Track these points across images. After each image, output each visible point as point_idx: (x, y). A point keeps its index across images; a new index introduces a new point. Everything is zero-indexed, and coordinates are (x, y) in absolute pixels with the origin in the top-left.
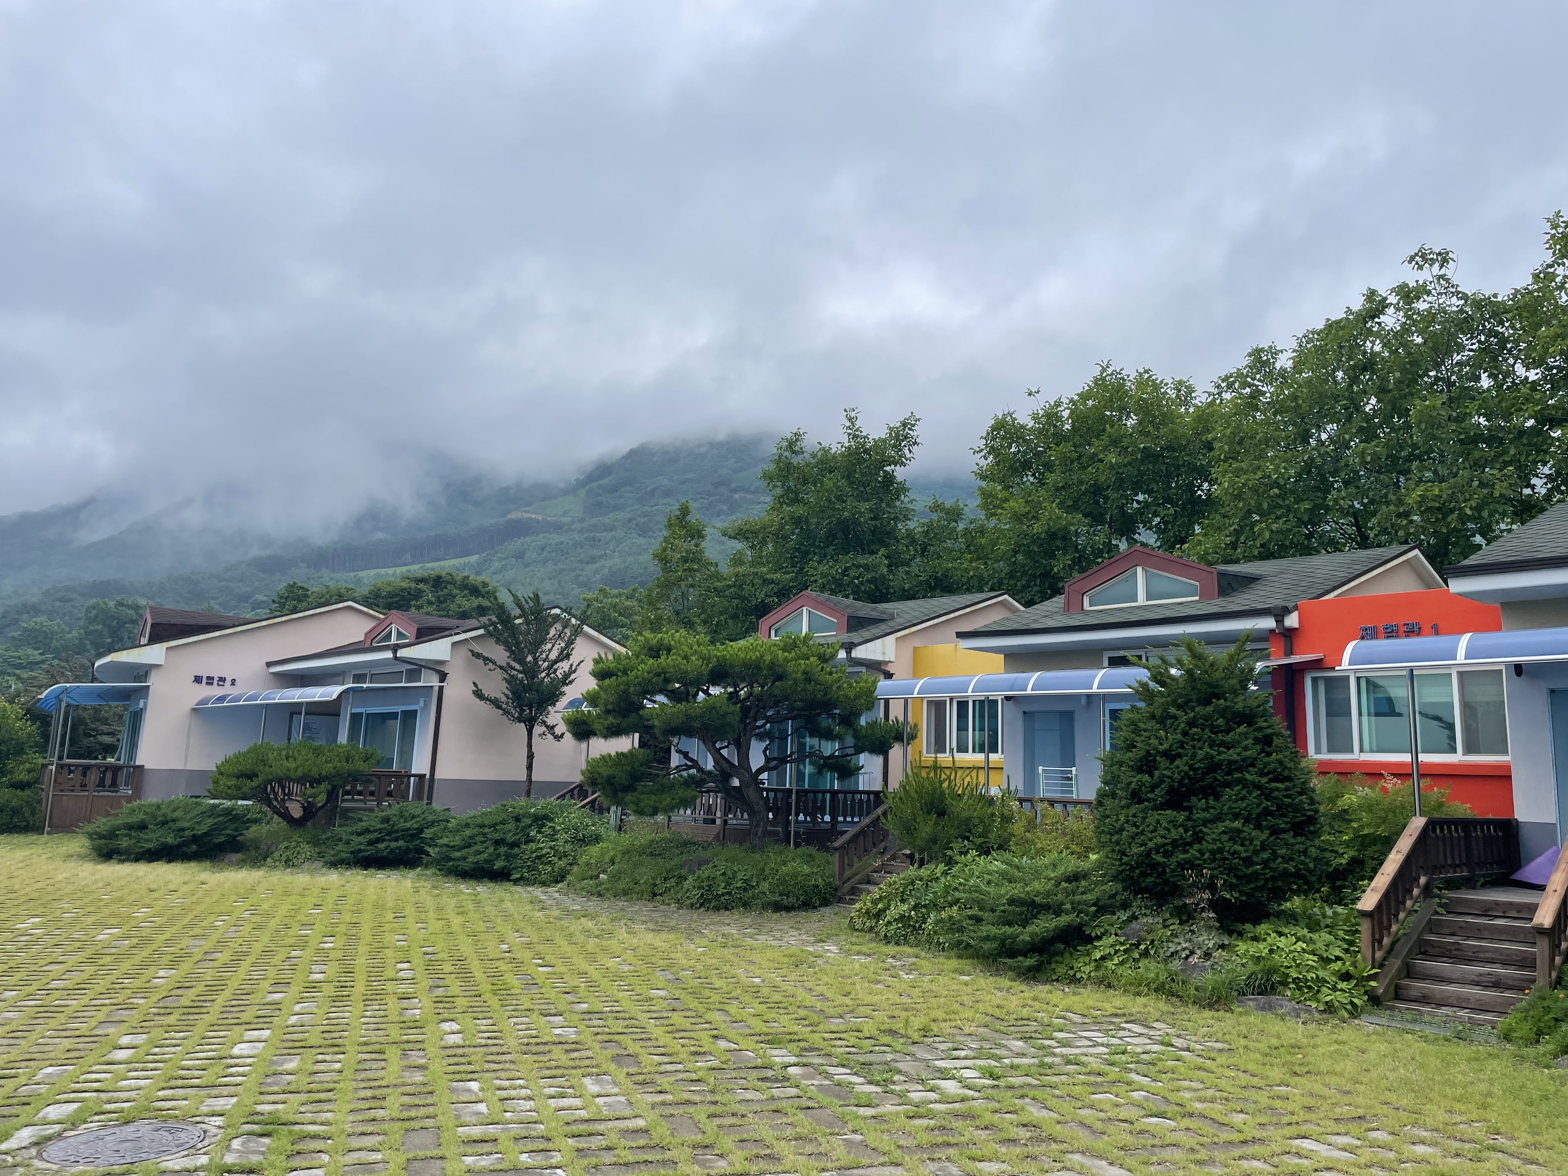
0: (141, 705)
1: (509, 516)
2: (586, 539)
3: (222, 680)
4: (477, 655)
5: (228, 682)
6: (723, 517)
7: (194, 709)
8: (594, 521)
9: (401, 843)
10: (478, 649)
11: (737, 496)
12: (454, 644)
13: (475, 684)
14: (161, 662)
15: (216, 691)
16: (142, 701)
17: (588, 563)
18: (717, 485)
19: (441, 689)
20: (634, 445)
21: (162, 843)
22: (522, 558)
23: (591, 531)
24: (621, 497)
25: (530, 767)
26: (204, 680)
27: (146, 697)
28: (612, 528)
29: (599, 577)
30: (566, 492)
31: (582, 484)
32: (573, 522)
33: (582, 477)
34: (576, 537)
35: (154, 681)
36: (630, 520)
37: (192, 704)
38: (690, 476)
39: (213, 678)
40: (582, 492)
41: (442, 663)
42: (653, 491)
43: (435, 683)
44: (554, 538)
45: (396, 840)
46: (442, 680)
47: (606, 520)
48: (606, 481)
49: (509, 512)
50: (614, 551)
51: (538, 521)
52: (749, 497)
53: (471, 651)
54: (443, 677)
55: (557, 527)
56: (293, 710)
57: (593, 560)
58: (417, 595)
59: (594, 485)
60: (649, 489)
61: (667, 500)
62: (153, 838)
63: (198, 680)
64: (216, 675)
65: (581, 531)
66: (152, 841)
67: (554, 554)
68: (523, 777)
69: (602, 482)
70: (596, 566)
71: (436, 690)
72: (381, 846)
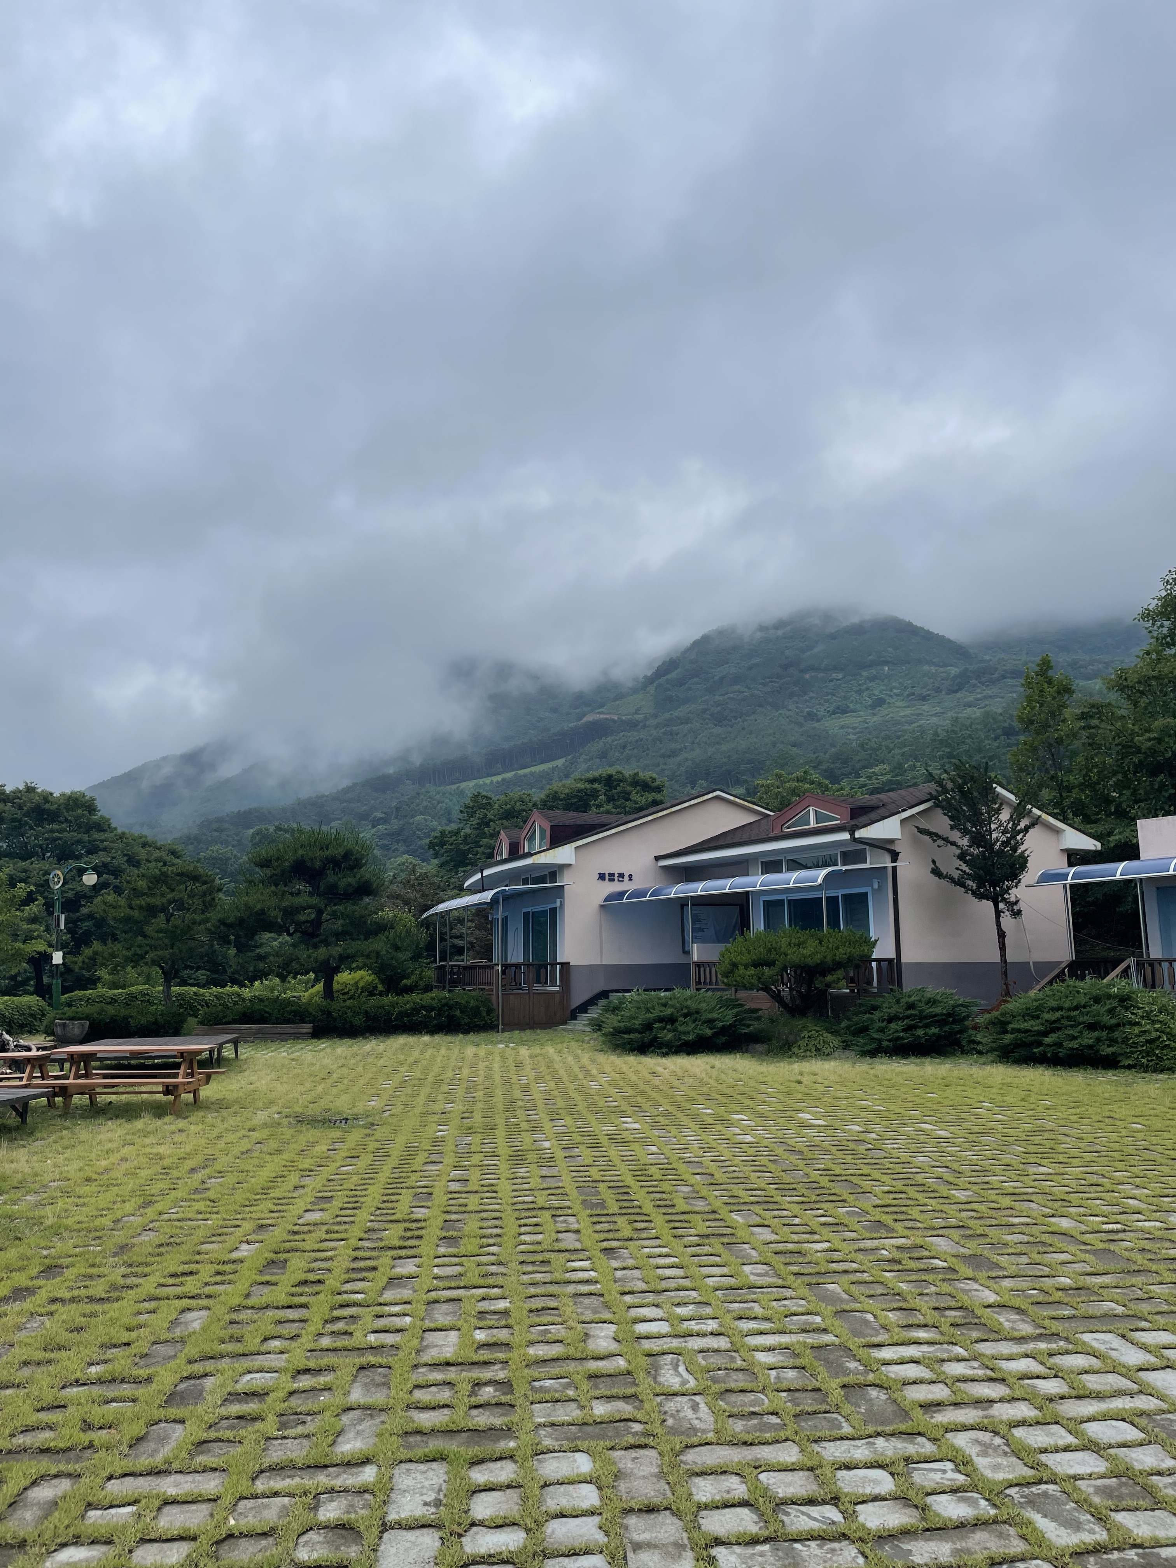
0: (558, 904)
1: (585, 720)
2: (664, 733)
3: (621, 875)
4: (922, 831)
5: (626, 878)
6: (795, 698)
7: (602, 906)
8: (667, 715)
9: (934, 1030)
10: (924, 824)
11: (807, 676)
12: (903, 821)
13: (934, 862)
14: (572, 862)
15: (616, 887)
16: (558, 900)
17: (669, 757)
18: (786, 667)
19: (894, 869)
20: (697, 635)
21: (698, 1035)
22: (605, 757)
23: (667, 725)
24: (690, 689)
25: (1002, 947)
26: (607, 877)
27: (562, 896)
28: (687, 721)
29: (683, 769)
30: (635, 691)
31: (649, 681)
32: (646, 719)
33: (649, 674)
34: (654, 732)
35: (566, 880)
36: (704, 711)
37: (599, 899)
38: (755, 661)
39: (613, 875)
40: (651, 689)
41: (892, 841)
42: (722, 679)
43: (889, 864)
44: (633, 736)
45: (927, 1026)
46: (894, 860)
47: (677, 713)
48: (673, 675)
49: (584, 715)
50: (693, 743)
51: (614, 721)
52: (821, 675)
53: (918, 828)
54: (895, 856)
55: (633, 725)
56: (682, 903)
57: (674, 753)
58: (594, 794)
59: (662, 680)
60: (716, 678)
61: (736, 688)
62: (690, 1030)
63: (602, 877)
64: (616, 871)
65: (657, 727)
66: (689, 1033)
67: (635, 751)
68: (998, 959)
69: (669, 676)
70: (678, 759)
71: (890, 870)
72: (920, 1032)
